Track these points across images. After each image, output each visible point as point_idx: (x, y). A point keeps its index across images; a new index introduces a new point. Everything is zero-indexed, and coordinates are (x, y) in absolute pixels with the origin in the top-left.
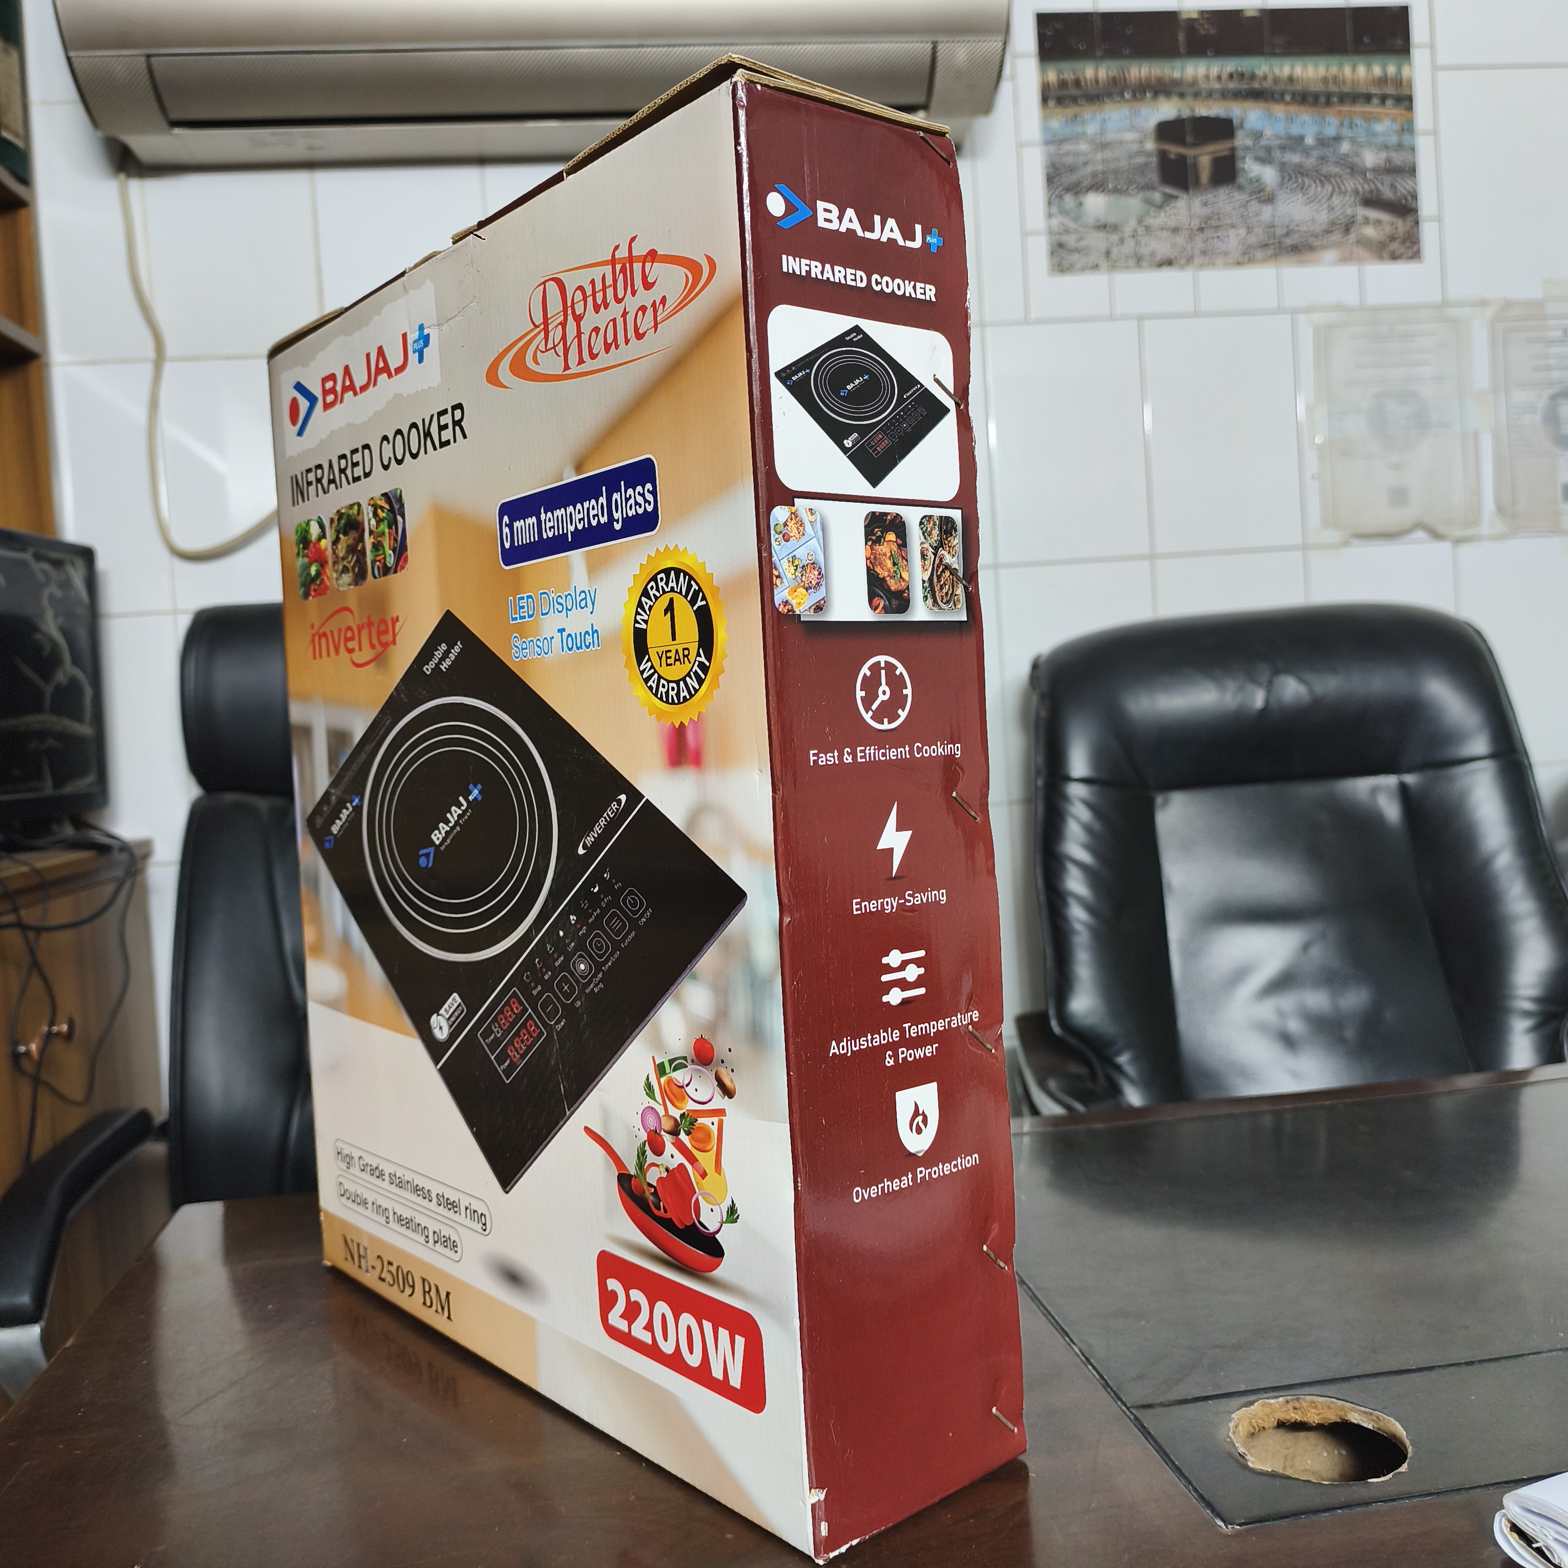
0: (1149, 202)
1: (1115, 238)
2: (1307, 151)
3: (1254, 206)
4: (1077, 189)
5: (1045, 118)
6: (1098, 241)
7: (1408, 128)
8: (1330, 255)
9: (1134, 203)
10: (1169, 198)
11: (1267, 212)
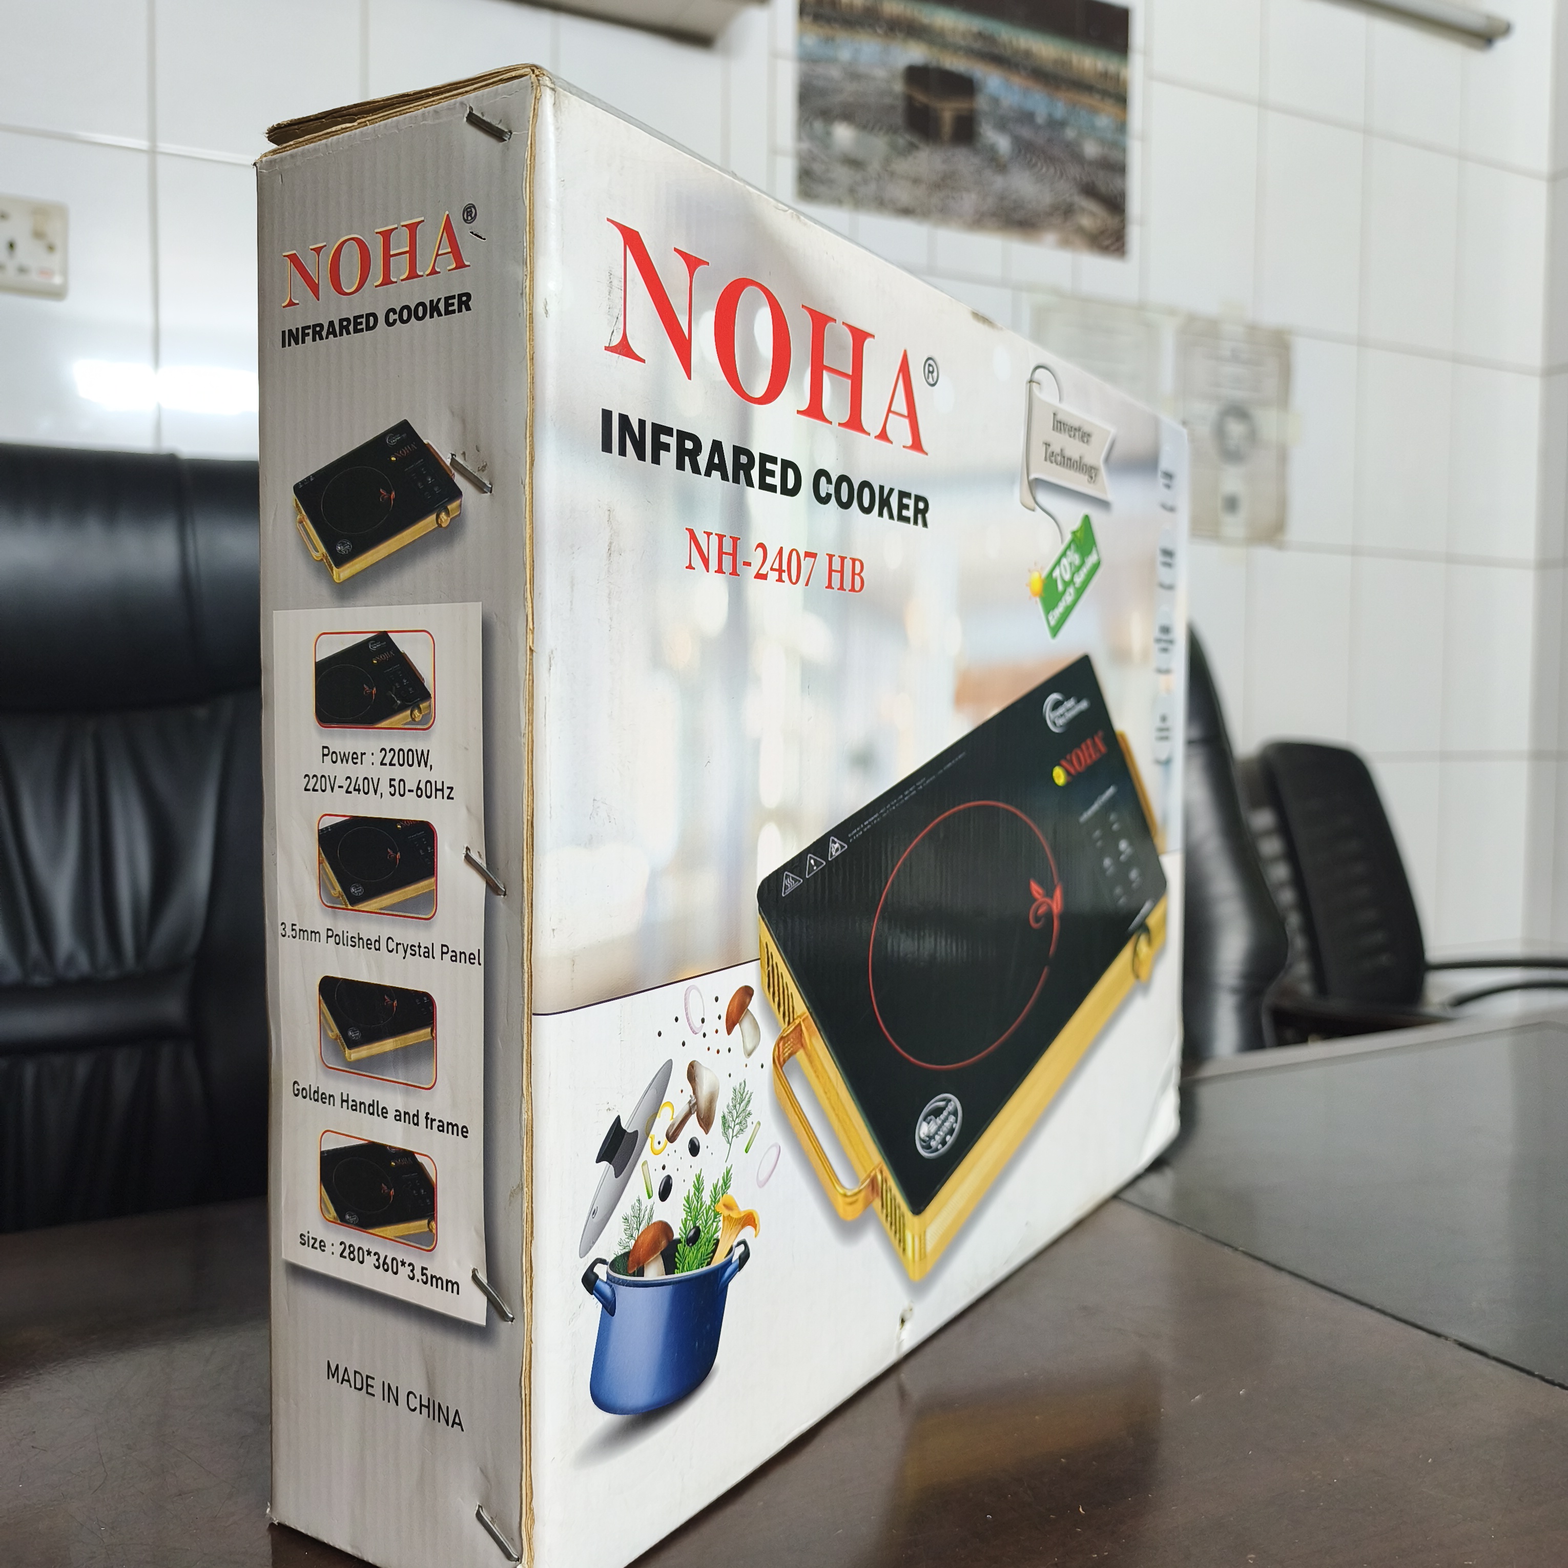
0: (893, 146)
1: (859, 177)
2: (1037, 128)
3: (988, 173)
4: (828, 115)
5: (801, 33)
6: (842, 174)
7: (1122, 127)
8: (1050, 238)
9: (879, 144)
10: (912, 147)
11: (999, 182)
